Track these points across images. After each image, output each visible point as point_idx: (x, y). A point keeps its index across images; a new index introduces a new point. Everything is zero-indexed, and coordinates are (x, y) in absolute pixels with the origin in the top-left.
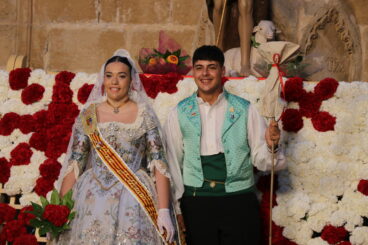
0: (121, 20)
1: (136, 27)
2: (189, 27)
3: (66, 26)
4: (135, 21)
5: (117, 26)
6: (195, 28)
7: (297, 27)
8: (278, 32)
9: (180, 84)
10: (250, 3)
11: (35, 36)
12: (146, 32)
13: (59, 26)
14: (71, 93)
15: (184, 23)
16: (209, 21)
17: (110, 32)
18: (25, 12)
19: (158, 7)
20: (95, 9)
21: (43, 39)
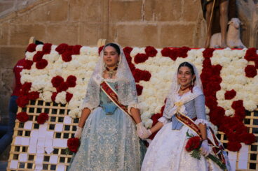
0: (155, 19)
1: (163, 23)
2: (191, 22)
3: (126, 23)
4: (162, 20)
5: (153, 23)
6: (195, 23)
7: (252, 21)
8: (242, 24)
9: (189, 53)
10: (226, 9)
11: (110, 28)
12: (168, 26)
13: (123, 23)
14: (131, 58)
15: (190, 20)
16: (204, 19)
17: (149, 25)
18: (105, 16)
19: (175, 12)
20: (141, 14)
21: (114, 31)
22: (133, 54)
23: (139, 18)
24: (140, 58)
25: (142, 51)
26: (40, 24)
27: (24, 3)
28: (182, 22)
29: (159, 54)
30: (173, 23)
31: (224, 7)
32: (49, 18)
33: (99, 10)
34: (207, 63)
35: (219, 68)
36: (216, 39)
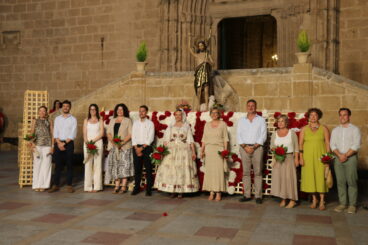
22: (158, 115)
23: (162, 96)
24: (162, 118)
25: (163, 114)
29: (172, 115)
31: (206, 89)
32: (113, 97)
33: (140, 91)
34: (198, 120)
35: (204, 122)
36: (203, 107)
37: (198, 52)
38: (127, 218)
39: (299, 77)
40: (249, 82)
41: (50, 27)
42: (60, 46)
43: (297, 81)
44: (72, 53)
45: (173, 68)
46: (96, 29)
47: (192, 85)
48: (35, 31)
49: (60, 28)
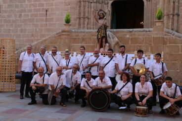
0: (84, 43)
2: (94, 44)
3: (75, 44)
4: (86, 44)
18: (68, 42)
19: (90, 41)
21: (71, 47)
23: (79, 43)
26: (49, 45)
27: (44, 38)
28: (92, 44)
30: (89, 45)
31: (104, 40)
32: (52, 43)
33: (67, 40)
37: (100, 19)
38: (57, 112)
39: (156, 34)
40: (128, 36)
41: (17, 3)
42: (23, 14)
43: (155, 36)
44: (30, 18)
45: (86, 27)
46: (43, 5)
47: (96, 37)
48: (9, 5)
49: (23, 4)
